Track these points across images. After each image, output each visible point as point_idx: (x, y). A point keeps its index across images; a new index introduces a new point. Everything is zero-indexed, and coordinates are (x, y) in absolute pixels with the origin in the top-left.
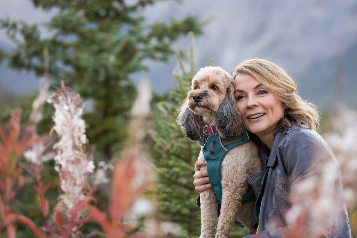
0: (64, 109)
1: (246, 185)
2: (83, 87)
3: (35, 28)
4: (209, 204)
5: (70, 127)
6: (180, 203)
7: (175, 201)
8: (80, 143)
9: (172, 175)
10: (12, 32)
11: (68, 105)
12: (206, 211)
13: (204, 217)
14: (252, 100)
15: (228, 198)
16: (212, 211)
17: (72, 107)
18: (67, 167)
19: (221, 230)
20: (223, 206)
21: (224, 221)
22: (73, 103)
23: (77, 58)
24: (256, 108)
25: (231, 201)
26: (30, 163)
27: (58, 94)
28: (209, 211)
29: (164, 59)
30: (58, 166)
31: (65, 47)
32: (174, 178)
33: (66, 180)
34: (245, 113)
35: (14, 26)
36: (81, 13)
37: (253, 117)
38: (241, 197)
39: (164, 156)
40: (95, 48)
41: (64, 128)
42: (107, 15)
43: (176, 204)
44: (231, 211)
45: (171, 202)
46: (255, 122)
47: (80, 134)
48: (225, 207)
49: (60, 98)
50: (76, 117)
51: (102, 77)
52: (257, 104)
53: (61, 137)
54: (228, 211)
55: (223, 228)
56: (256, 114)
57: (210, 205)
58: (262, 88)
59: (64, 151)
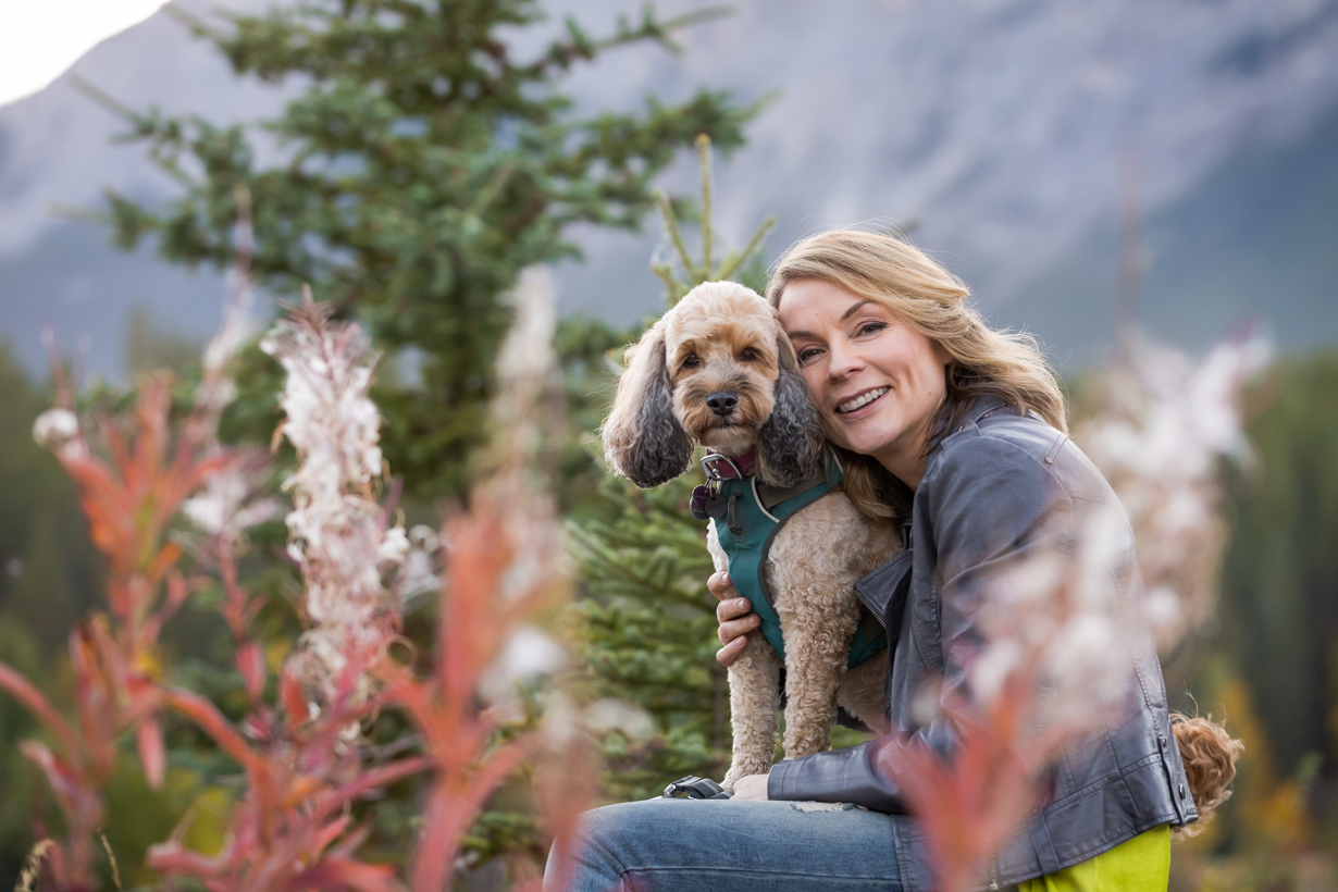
0: (313, 371)
1: (853, 609)
2: (387, 312)
3: (235, 136)
4: (750, 668)
5: (330, 426)
6: (678, 654)
7: (665, 648)
8: (363, 473)
9: (655, 569)
10: (166, 150)
11: (325, 358)
12: (742, 690)
13: (737, 706)
14: (843, 354)
15: (801, 652)
16: (761, 688)
17: (338, 364)
18: (324, 547)
19: (796, 747)
20: (791, 678)
21: (799, 719)
22: (340, 352)
23: (367, 226)
24: (859, 375)
25: (810, 660)
26: (202, 534)
27: (293, 326)
28: (751, 689)
29: (629, 223)
30: (301, 545)
31: (332, 192)
32: (660, 578)
33: (323, 586)
34: (826, 398)
35: (173, 132)
36: (376, 89)
37: (854, 405)
38: (841, 644)
39: (631, 511)
40: (421, 192)
41: (314, 427)
42: (454, 95)
43: (669, 656)
44: (815, 690)
45: (652, 650)
46: (862, 419)
47: (361, 445)
48: (797, 680)
49: (301, 337)
50: (349, 395)
51: (442, 282)
52: (858, 364)
53: (306, 455)
54: (807, 690)
55: (800, 740)
56: (862, 393)
57: (754, 670)
58: (866, 315)
59: (314, 498)
